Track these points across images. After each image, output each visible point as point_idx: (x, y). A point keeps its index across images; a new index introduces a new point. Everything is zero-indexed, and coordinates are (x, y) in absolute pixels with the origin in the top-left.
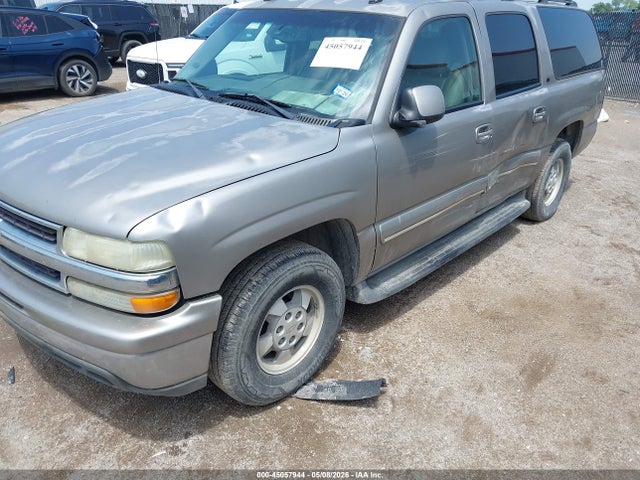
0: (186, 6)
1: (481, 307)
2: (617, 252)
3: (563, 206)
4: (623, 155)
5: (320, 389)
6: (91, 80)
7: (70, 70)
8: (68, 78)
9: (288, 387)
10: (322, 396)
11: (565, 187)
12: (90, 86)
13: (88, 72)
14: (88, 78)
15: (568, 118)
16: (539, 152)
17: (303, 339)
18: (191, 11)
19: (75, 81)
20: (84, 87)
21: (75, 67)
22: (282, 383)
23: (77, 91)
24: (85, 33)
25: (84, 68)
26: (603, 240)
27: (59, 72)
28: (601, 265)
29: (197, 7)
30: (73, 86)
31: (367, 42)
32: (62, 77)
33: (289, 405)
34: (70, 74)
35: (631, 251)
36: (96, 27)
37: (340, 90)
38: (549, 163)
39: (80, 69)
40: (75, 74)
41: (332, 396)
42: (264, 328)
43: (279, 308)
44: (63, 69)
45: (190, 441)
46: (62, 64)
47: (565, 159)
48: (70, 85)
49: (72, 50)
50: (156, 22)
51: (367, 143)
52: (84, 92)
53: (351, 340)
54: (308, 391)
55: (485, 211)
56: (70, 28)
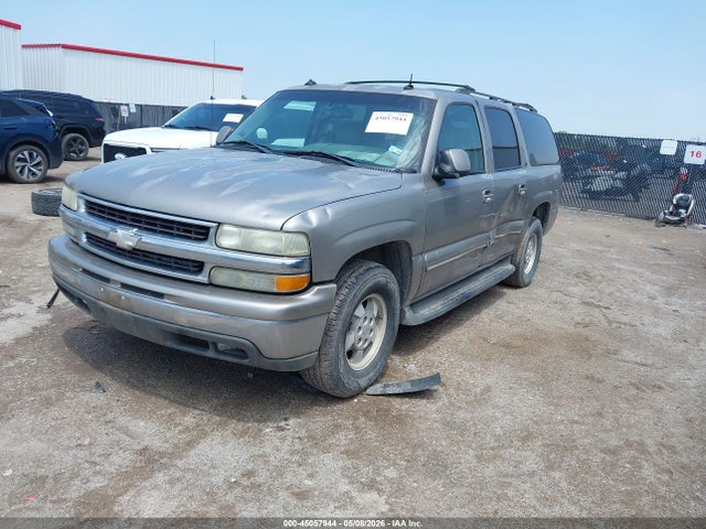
0: (127, 105)
1: (493, 340)
2: (587, 308)
3: (538, 277)
4: (573, 245)
5: (386, 386)
6: (42, 167)
7: (20, 156)
8: (17, 164)
9: (363, 382)
10: (390, 391)
11: (537, 260)
12: (39, 173)
13: (39, 159)
14: (38, 164)
15: (541, 197)
16: (522, 222)
17: (371, 344)
18: (133, 110)
19: (23, 167)
20: (34, 174)
21: (26, 153)
22: (358, 377)
23: (25, 177)
24: (40, 119)
25: (35, 154)
26: (575, 300)
27: (8, 157)
28: (579, 315)
29: (139, 107)
30: (21, 172)
31: (410, 116)
32: (10, 163)
33: (364, 399)
34: (19, 160)
35: (599, 306)
36: (51, 114)
37: (393, 149)
38: (527, 234)
39: (31, 155)
40: (24, 160)
41: (398, 390)
42: (348, 327)
43: (360, 311)
44: (13, 153)
45: (292, 422)
46: (13, 148)
47: (538, 235)
48: (18, 171)
49: (26, 134)
50: (101, 117)
51: (419, 186)
52: (31, 178)
53: (396, 360)
54: (377, 388)
55: (484, 267)
56: (24, 113)
